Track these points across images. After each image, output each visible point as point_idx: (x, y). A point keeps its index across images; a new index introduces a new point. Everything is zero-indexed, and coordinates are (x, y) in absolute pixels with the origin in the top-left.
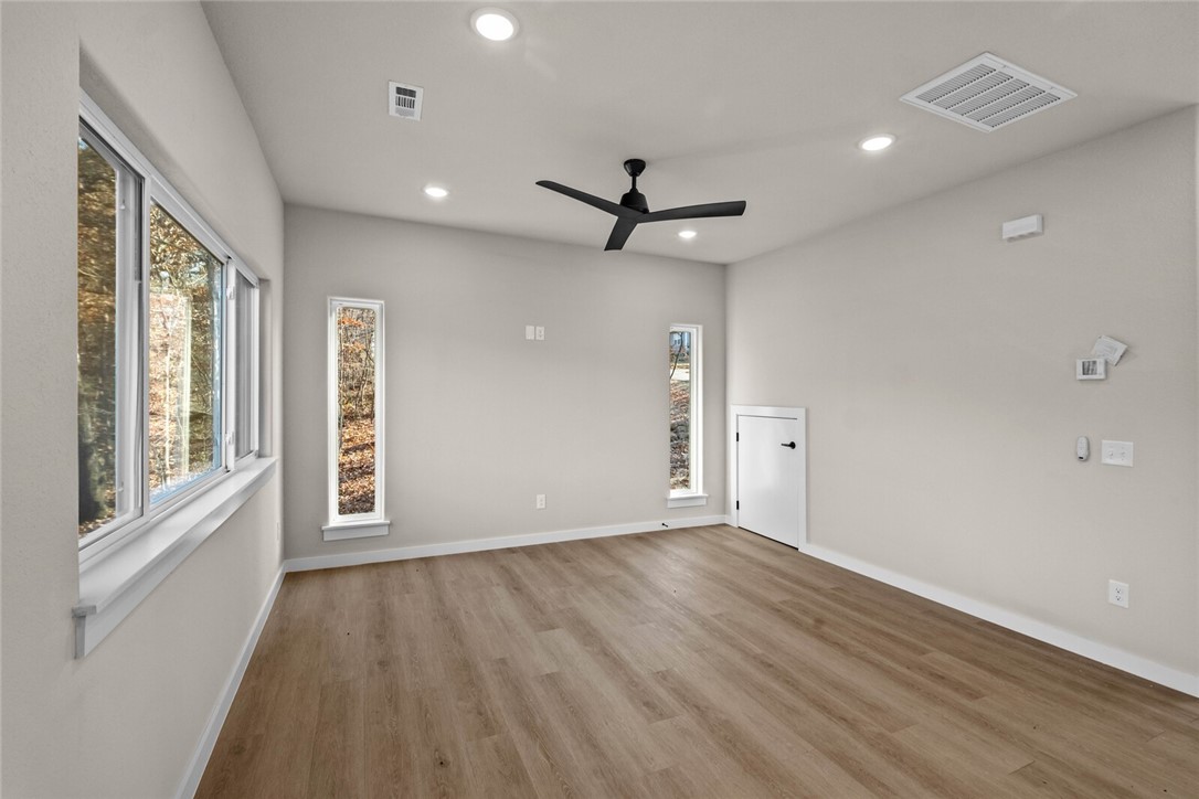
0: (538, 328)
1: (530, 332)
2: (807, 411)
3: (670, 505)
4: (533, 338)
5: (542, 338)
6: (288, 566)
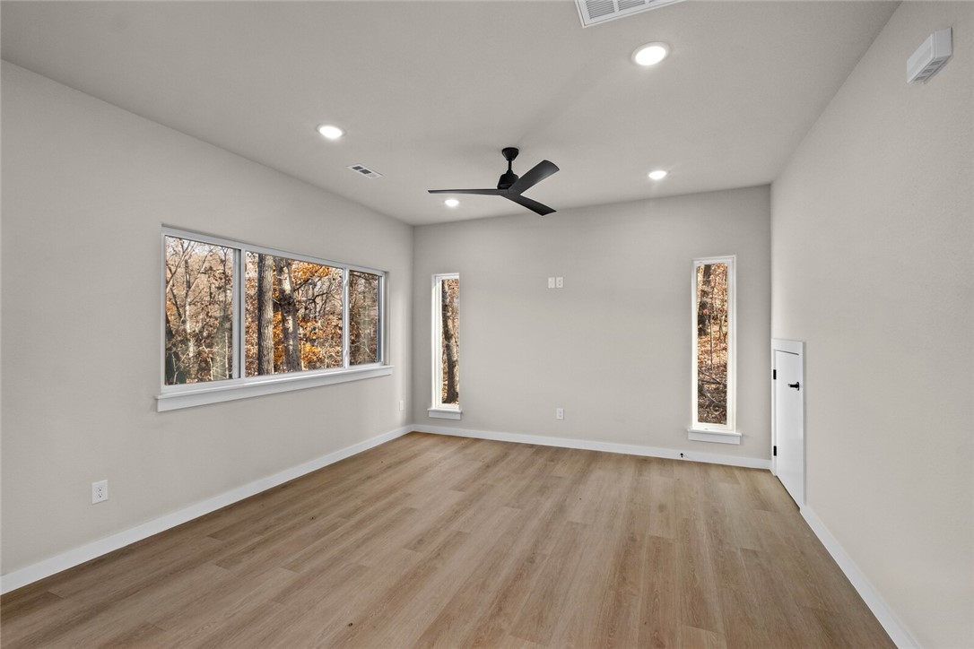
0: (558, 279)
1: (551, 283)
2: (804, 344)
3: (691, 437)
4: (553, 287)
5: (562, 286)
6: (414, 428)
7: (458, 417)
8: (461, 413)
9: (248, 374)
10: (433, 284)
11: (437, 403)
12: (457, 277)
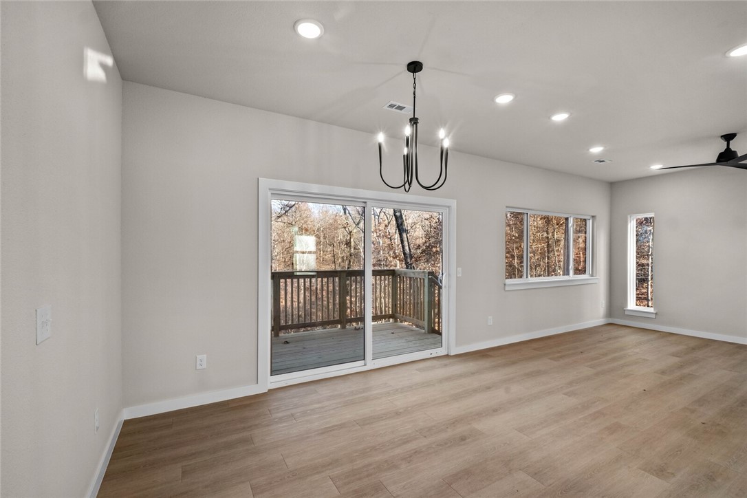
6: (611, 321)
7: (654, 316)
8: (656, 314)
9: (531, 276)
10: (629, 221)
11: (632, 304)
12: (653, 216)
